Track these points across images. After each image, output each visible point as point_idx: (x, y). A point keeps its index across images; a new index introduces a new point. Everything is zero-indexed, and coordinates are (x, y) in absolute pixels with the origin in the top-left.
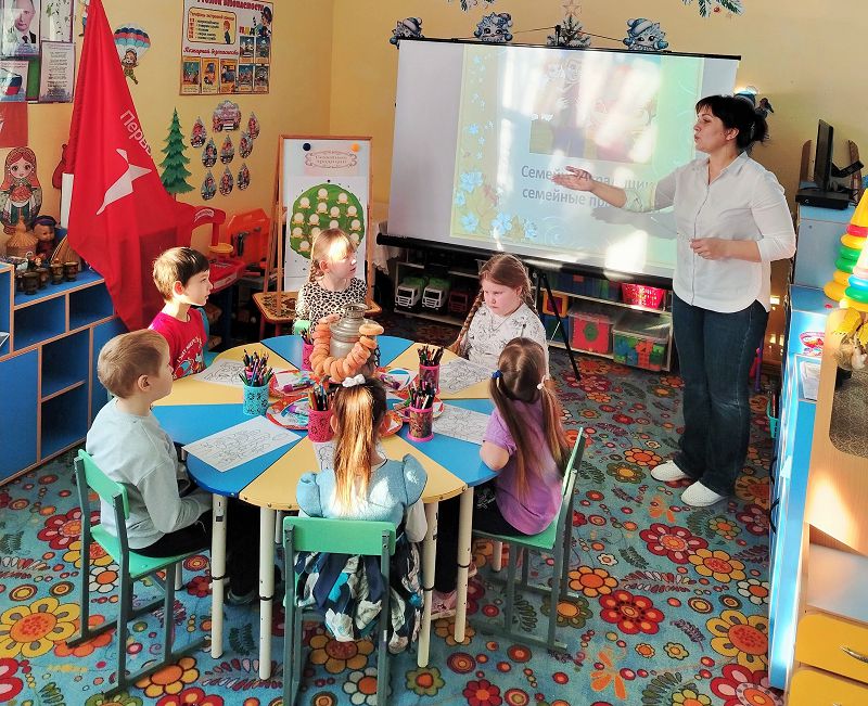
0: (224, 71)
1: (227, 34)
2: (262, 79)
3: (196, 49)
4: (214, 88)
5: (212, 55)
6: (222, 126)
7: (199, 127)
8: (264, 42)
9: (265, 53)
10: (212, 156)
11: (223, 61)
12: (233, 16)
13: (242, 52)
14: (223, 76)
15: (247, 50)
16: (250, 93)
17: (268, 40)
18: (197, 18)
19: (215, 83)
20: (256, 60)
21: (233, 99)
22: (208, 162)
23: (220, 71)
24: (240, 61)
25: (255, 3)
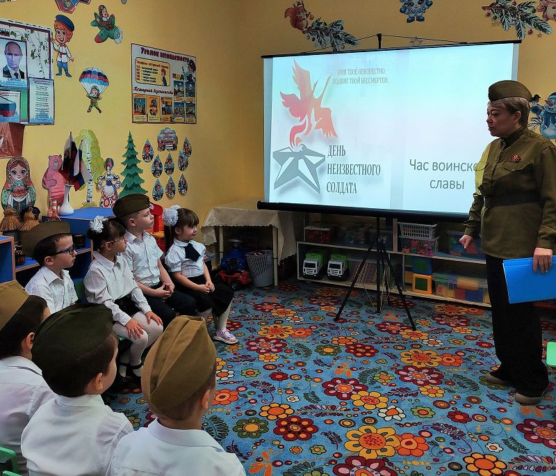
0: (164, 106)
1: (164, 78)
2: (191, 113)
3: (142, 88)
5: (155, 94)
6: (164, 146)
7: (148, 146)
8: (190, 85)
9: (192, 93)
10: (158, 168)
11: (162, 99)
12: (168, 65)
13: (176, 92)
14: (163, 109)
15: (179, 91)
16: (183, 123)
18: (141, 65)
19: (158, 115)
20: (185, 99)
21: (172, 127)
22: (156, 173)
23: (161, 106)
24: (174, 99)
25: (183, 56)
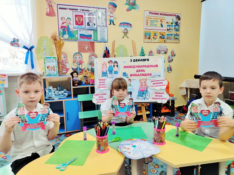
1: (161, 24)
2: (177, 39)
3: (149, 28)
4: (157, 40)
5: (156, 31)
6: (160, 52)
8: (177, 27)
9: (177, 30)
12: (164, 18)
14: (160, 37)
15: (170, 29)
16: (172, 43)
17: (179, 26)
18: (149, 19)
20: (174, 32)
21: (165, 44)
23: (159, 35)
24: (167, 33)
25: (173, 14)
